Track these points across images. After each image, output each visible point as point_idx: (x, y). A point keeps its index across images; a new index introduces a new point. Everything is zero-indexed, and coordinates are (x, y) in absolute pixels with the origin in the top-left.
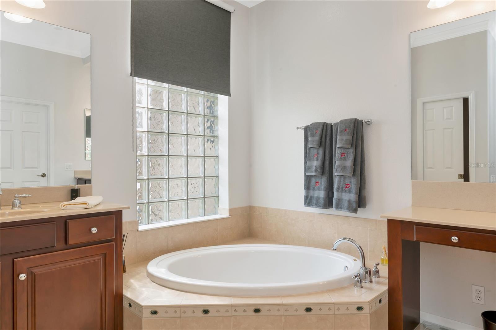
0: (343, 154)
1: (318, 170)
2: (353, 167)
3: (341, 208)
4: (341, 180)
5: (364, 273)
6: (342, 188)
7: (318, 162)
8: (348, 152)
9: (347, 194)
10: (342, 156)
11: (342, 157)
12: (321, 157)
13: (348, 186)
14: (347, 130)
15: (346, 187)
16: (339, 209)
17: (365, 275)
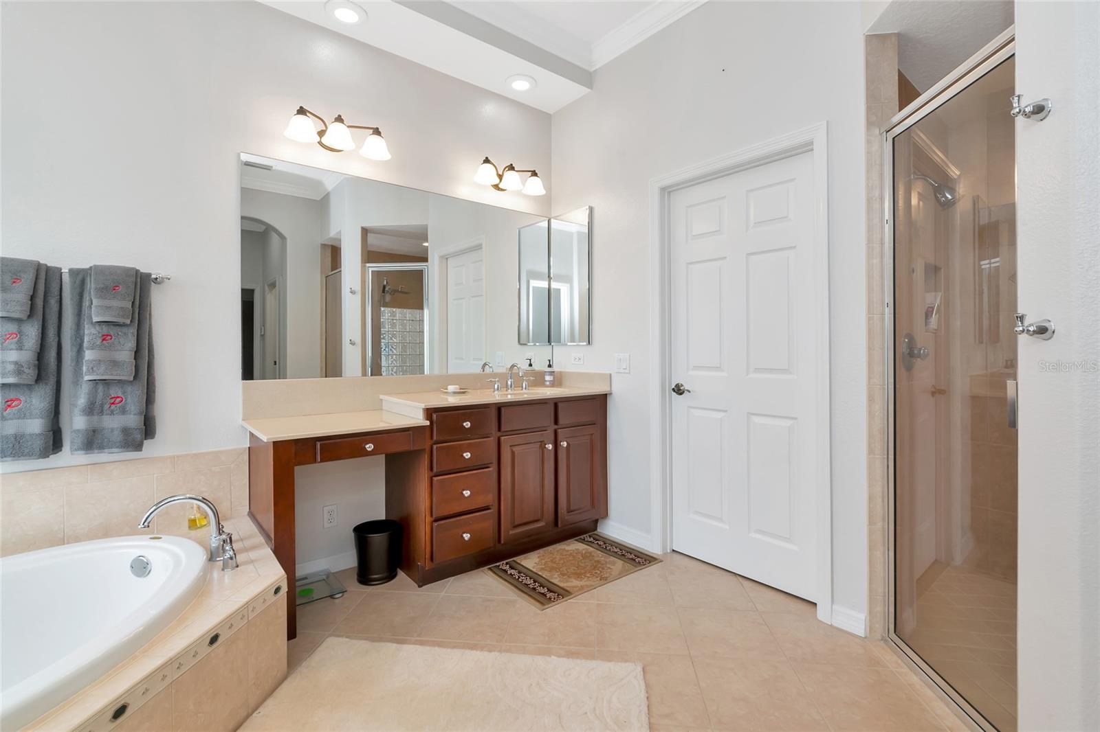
0: (107, 335)
1: (27, 371)
2: (134, 361)
3: (101, 448)
4: (96, 392)
5: (220, 543)
6: (102, 406)
7: (23, 352)
8: (120, 333)
9: (116, 416)
10: (104, 340)
11: (104, 342)
12: (34, 341)
13: (118, 400)
14: (121, 289)
15: (113, 403)
16: (96, 451)
17: (223, 546)
